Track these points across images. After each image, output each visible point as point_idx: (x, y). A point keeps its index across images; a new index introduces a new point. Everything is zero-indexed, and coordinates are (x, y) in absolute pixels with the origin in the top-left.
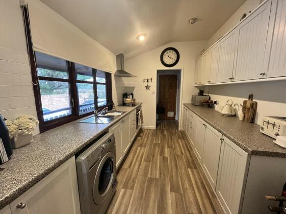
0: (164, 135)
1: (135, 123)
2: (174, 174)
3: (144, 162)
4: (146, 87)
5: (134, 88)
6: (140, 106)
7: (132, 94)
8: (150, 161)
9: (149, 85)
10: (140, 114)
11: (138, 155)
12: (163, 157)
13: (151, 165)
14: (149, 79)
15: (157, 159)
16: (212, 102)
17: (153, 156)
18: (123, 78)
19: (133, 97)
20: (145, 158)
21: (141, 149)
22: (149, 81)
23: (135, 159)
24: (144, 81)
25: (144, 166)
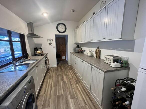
0: (62, 69)
1: (45, 65)
2: (71, 89)
3: (54, 87)
4: (49, 44)
5: (41, 44)
6: (46, 55)
7: (41, 48)
8: (56, 86)
9: (51, 43)
10: (47, 59)
11: (49, 84)
12: (64, 81)
13: (57, 88)
14: (51, 39)
15: (60, 84)
16: (83, 50)
17: (58, 82)
18: (33, 38)
19: (41, 50)
20: (53, 85)
21: (50, 80)
22: (51, 40)
23: (47, 87)
24: (48, 41)
25: (54, 89)
